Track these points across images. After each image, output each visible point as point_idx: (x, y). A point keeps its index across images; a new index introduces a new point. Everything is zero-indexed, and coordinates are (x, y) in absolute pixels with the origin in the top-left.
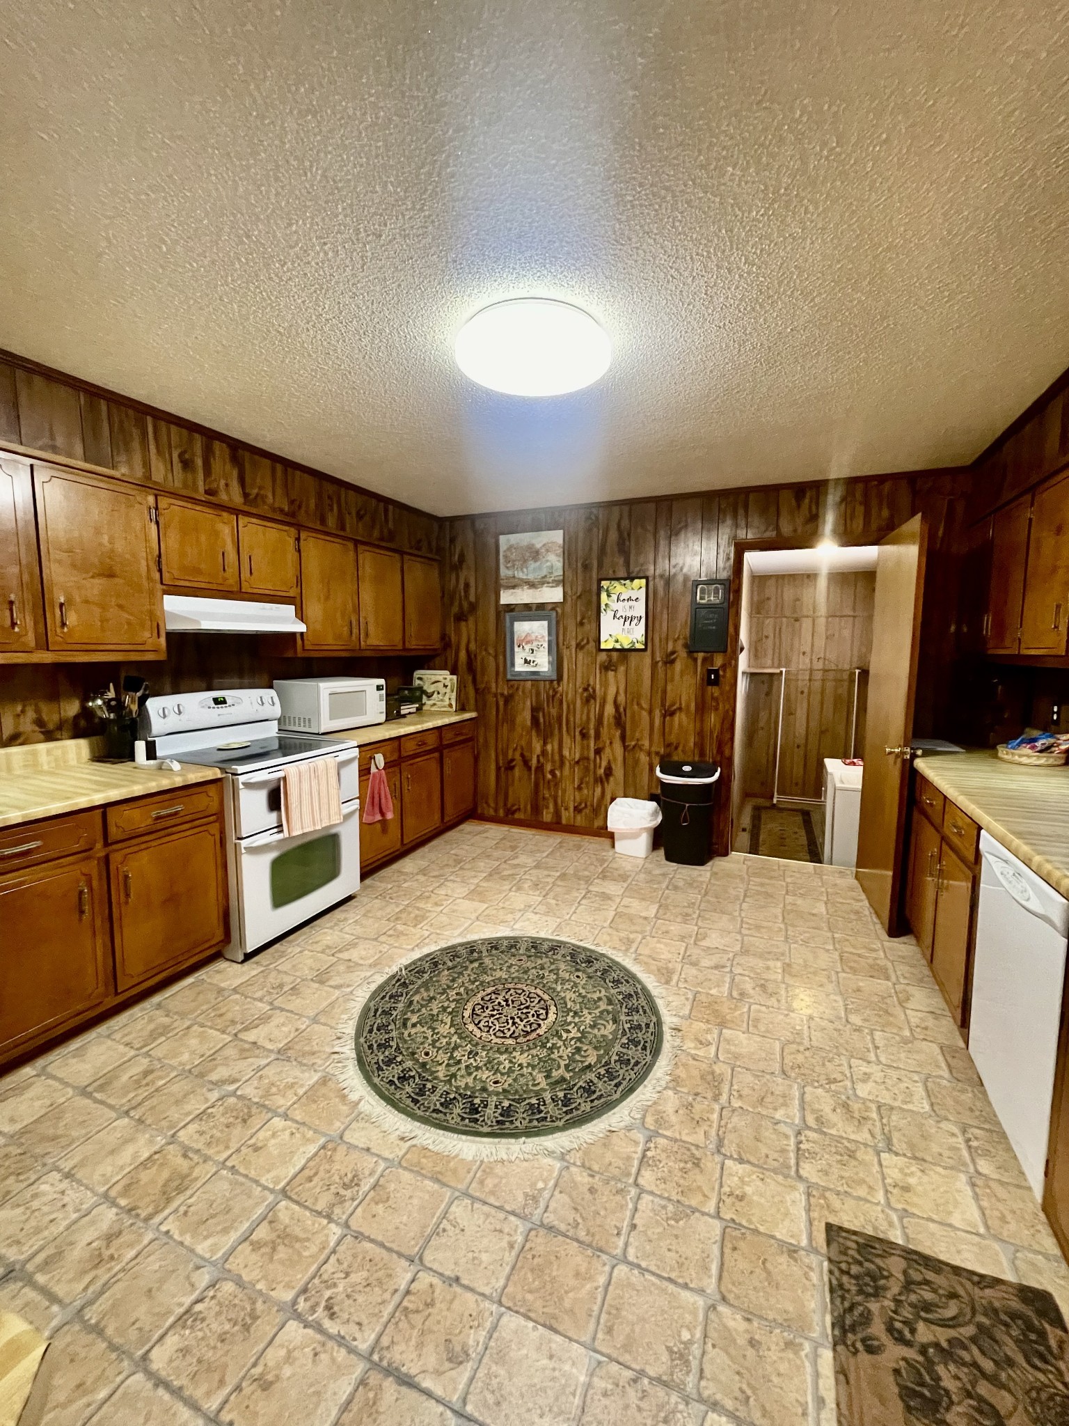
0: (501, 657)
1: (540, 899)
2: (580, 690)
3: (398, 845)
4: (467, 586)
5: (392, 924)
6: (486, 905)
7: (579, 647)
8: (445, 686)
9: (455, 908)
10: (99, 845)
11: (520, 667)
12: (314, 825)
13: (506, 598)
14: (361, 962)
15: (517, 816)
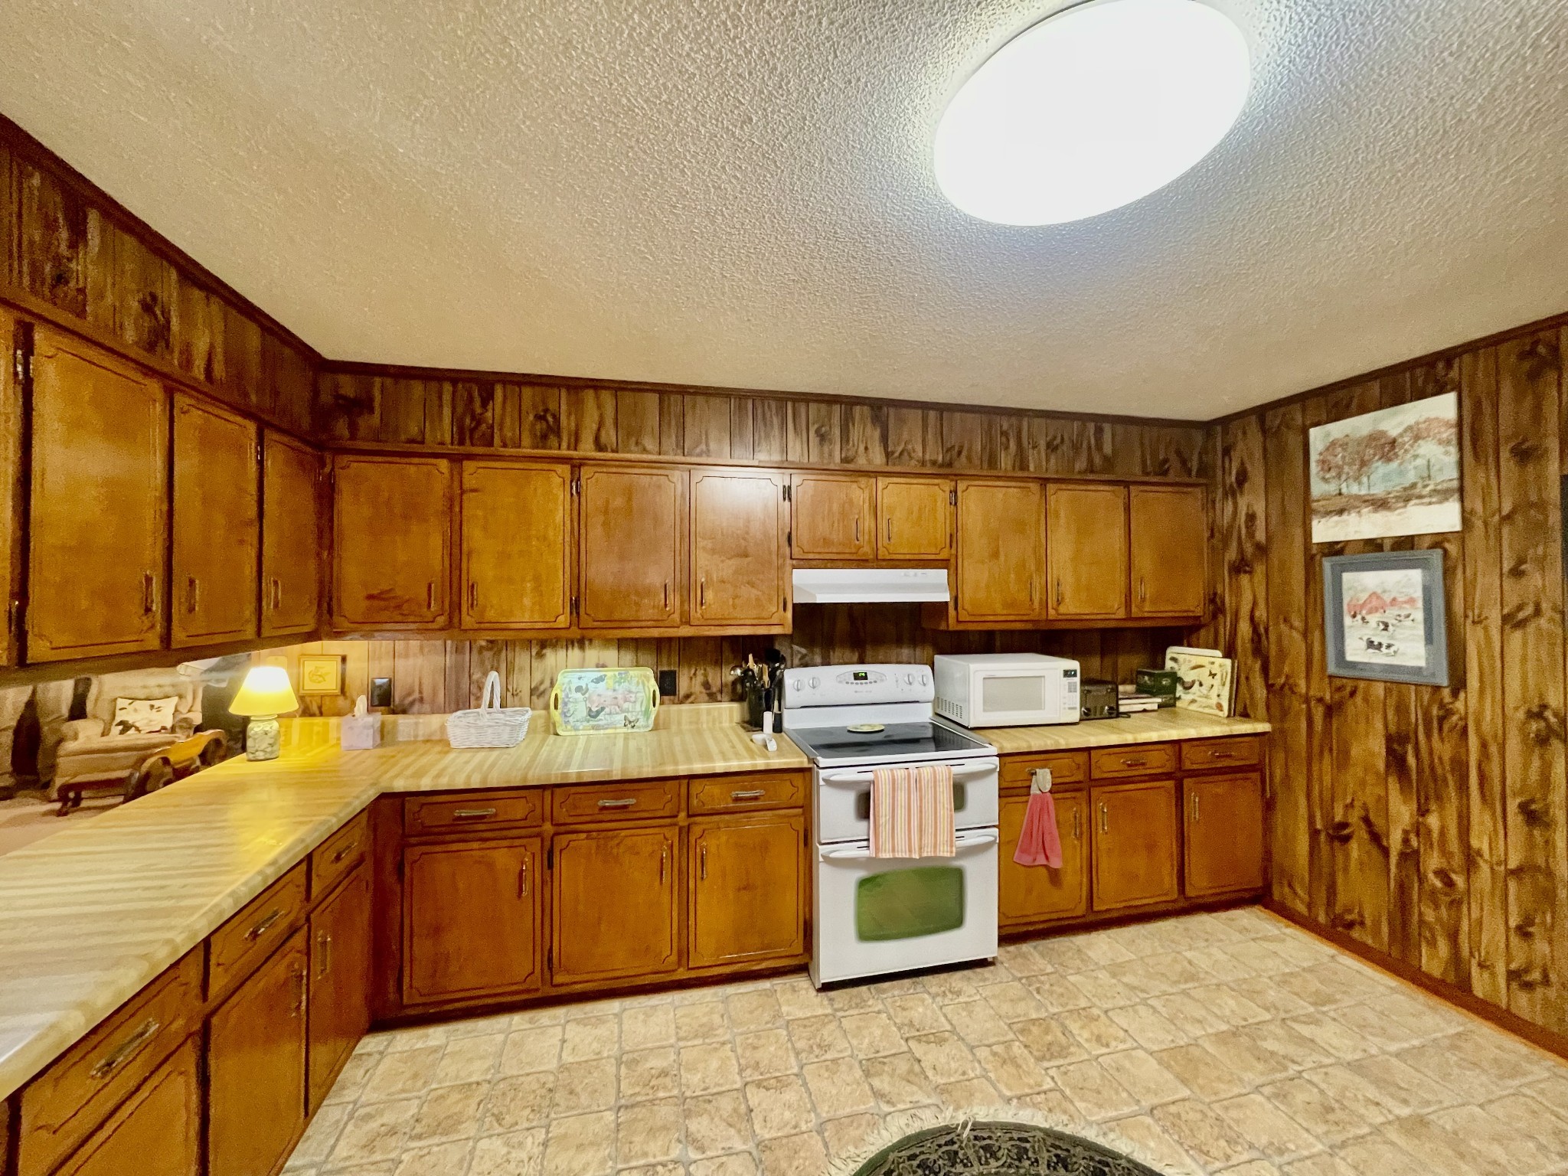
0: (1317, 634)
1: (1319, 1147)
2: (1521, 715)
3: (1081, 909)
4: (1251, 518)
5: (1011, 1036)
6: (1185, 1092)
7: (1512, 621)
8: (1213, 675)
9: (1127, 1064)
10: (683, 815)
11: (1356, 651)
12: (910, 851)
13: (1324, 531)
14: (930, 1073)
15: (1356, 934)
